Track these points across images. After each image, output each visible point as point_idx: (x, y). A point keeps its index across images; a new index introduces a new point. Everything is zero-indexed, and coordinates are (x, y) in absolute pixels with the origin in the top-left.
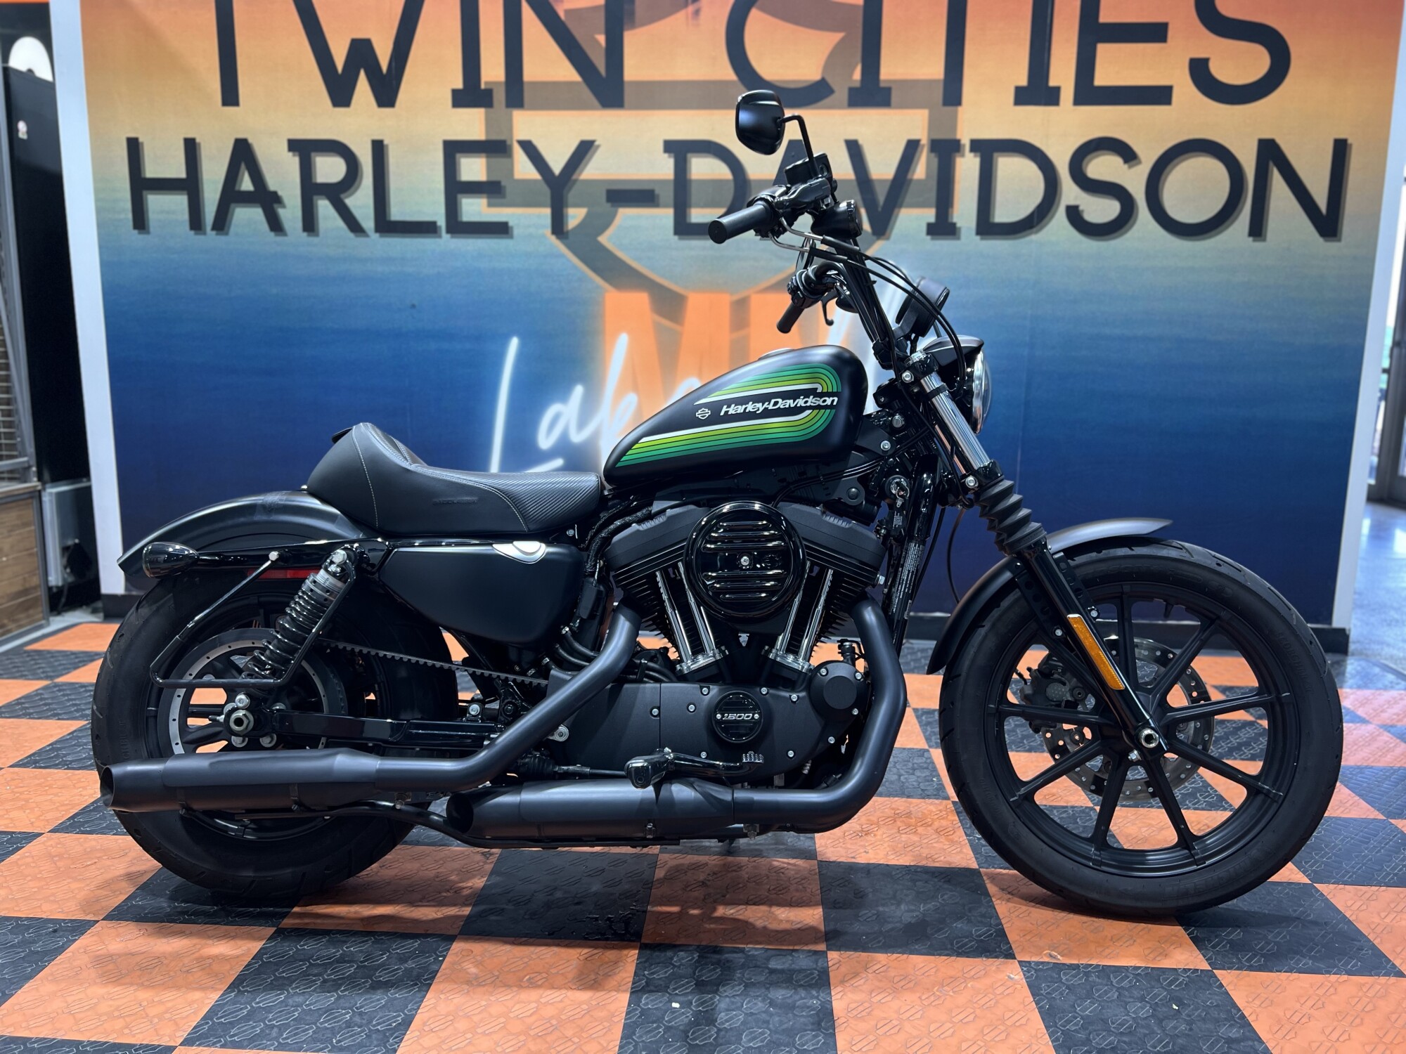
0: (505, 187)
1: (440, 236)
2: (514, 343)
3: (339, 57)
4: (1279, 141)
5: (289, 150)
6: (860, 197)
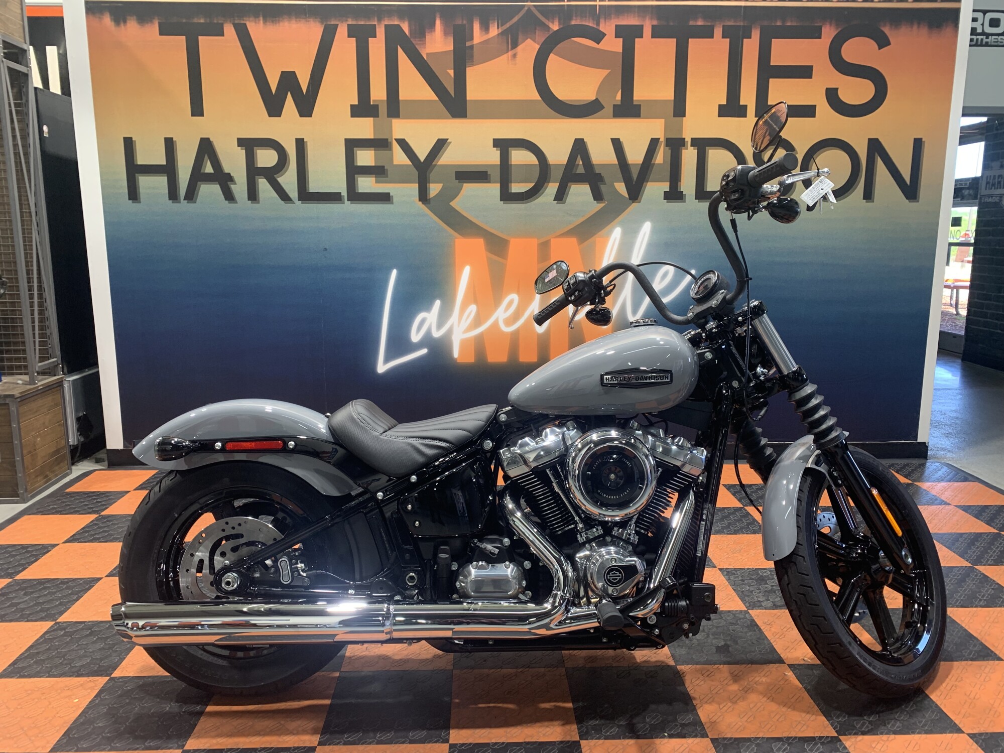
0: (387, 169)
1: (344, 203)
2: (394, 273)
3: (273, 83)
5: (239, 146)
6: (621, 175)
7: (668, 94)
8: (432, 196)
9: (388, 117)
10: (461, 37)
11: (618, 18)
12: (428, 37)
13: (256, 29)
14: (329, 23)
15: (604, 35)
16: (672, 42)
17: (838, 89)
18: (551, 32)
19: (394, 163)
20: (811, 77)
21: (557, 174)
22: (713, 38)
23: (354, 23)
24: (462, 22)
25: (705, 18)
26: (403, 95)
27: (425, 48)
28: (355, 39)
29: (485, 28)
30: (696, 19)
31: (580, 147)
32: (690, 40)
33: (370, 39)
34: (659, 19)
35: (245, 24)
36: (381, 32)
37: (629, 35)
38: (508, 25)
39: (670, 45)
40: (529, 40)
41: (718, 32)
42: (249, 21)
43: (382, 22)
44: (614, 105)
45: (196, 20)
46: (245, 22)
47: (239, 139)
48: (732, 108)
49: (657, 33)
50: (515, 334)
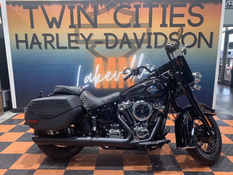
0: (78, 41)
1: (68, 49)
2: (80, 66)
3: (50, 20)
4: (202, 32)
6: (136, 42)
7: (147, 21)
8: (89, 47)
9: (78, 28)
10: (95, 8)
11: (135, 3)
12: (88, 8)
13: (46, 7)
14: (63, 5)
15: (131, 7)
17: (190, 20)
18: (118, 7)
19: (80, 39)
20: (184, 17)
21: (120, 42)
23: (70, 5)
24: (96, 4)
25: (156, 2)
26: (81, 23)
27: (87, 10)
28: (70, 9)
29: (102, 6)
30: (154, 3)
31: (125, 35)
32: (153, 8)
33: (74, 9)
34: (145, 3)
36: (76, 7)
37: (137, 7)
38: (107, 5)
39: (148, 9)
40: (112, 9)
41: (160, 6)
42: (44, 5)
43: (76, 5)
44: (134, 25)
45: (31, 5)
47: (42, 34)
48: (164, 25)
49: (144, 6)
50: (110, 82)
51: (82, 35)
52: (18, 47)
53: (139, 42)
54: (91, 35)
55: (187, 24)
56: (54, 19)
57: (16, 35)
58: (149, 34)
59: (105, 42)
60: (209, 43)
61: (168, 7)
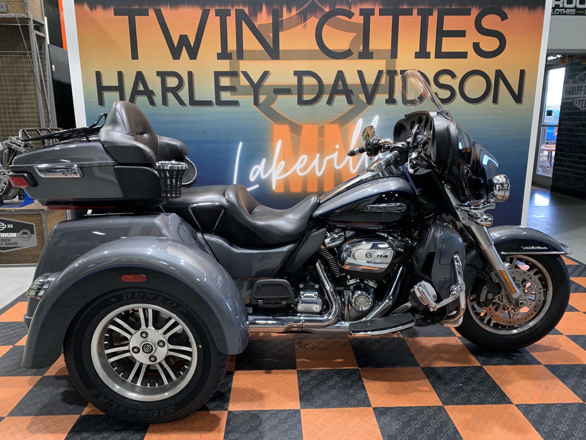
0: (237, 88)
1: (214, 106)
2: (241, 144)
3: (176, 42)
4: (502, 71)
5: (157, 75)
6: (362, 90)
7: (388, 46)
8: (260, 102)
9: (237, 59)
10: (276, 15)
11: (361, 5)
12: (259, 15)
13: (167, 12)
14: (205, 8)
15: (354, 14)
16: (391, 17)
17: (479, 43)
18: (325, 13)
19: (241, 84)
20: (465, 36)
21: (328, 90)
22: (412, 15)
23: (219, 8)
24: (277, 7)
25: (408, 5)
26: (245, 48)
27: (257, 22)
28: (219, 17)
29: (289, 10)
30: (403, 5)
31: (340, 75)
32: (400, 16)
33: (227, 17)
34: (382, 5)
35: (160, 9)
36: (233, 13)
37: (367, 14)
38: (301, 9)
39: (389, 19)
40: (313, 17)
41: (415, 12)
42: (162, 7)
43: (234, 8)
44: (359, 53)
45: (133, 7)
46: (160, 8)
47: (157, 72)
48: (422, 54)
49: (382, 13)
50: (306, 177)
51: (245, 74)
52: (101, 102)
53: (370, 90)
54: (265, 74)
55: (472, 53)
56: (184, 39)
57: (98, 74)
58: (392, 74)
59: (295, 90)
60: (517, 93)
61: (432, 15)
